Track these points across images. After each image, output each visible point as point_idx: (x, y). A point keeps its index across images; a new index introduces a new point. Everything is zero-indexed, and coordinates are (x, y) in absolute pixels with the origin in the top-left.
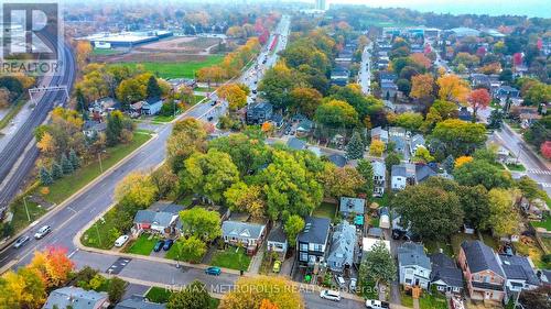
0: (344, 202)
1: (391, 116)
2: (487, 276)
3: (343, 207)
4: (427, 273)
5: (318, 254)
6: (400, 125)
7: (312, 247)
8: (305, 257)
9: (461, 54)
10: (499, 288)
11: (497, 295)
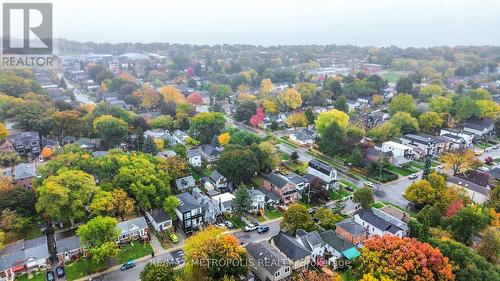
0: (179, 183)
1: (149, 122)
2: (287, 188)
3: (180, 186)
4: (263, 199)
5: (197, 217)
6: (158, 127)
7: (194, 212)
8: (189, 223)
9: (152, 72)
10: (294, 191)
11: (295, 195)
